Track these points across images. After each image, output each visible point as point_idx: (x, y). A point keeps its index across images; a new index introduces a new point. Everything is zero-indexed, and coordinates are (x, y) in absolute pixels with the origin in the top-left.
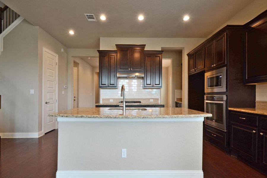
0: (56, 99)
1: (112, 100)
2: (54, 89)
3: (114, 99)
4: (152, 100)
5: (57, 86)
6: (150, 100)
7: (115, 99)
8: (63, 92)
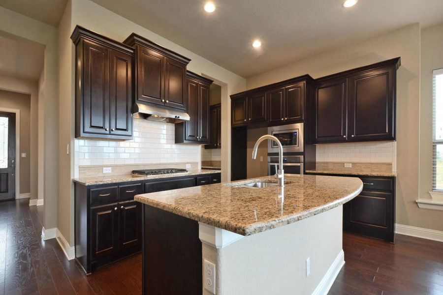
1: (110, 168)
3: (114, 167)
4: (190, 165)
6: (187, 165)
7: (116, 166)
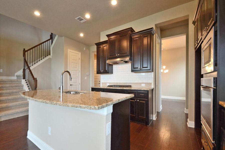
0: (79, 82)
2: (77, 75)
3: (110, 83)
4: (144, 84)
5: (80, 74)
6: (142, 84)
8: (86, 78)
